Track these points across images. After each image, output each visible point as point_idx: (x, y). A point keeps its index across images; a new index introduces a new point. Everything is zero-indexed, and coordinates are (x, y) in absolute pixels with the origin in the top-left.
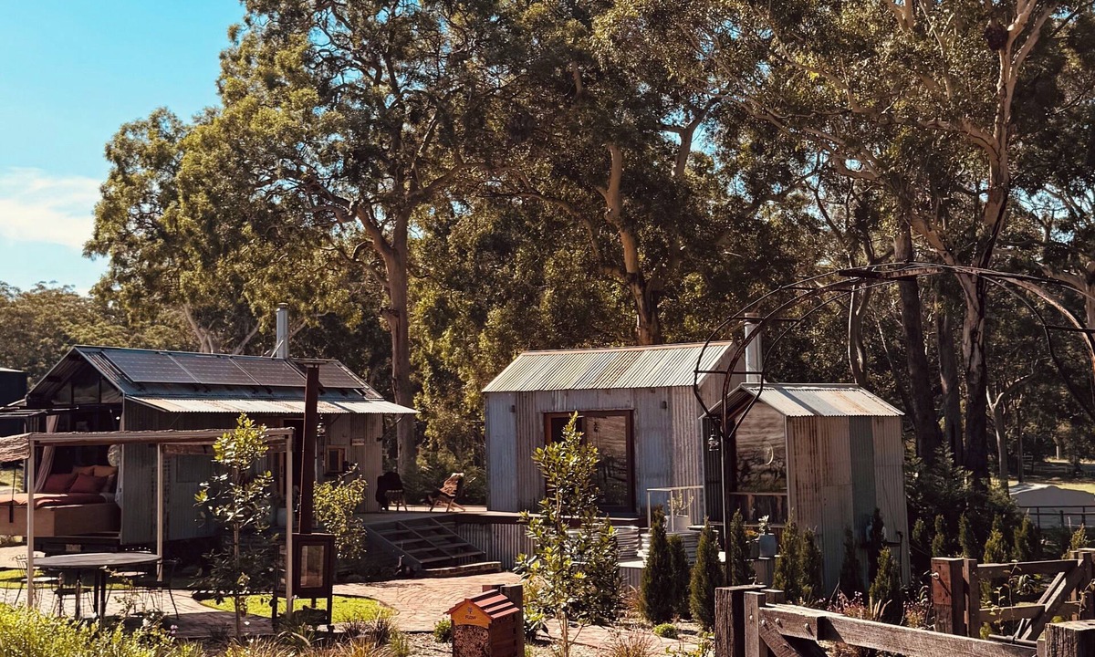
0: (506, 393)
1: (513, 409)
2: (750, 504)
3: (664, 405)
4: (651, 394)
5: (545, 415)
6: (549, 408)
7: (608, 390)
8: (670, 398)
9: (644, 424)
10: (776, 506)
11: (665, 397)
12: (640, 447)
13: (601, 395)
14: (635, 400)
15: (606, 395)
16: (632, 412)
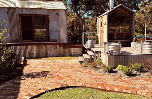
0: (5, 7)
1: (8, 13)
2: (115, 36)
3: (57, 14)
4: (53, 11)
5: (20, 15)
6: (21, 13)
7: (40, 9)
8: (59, 12)
9: (51, 19)
10: (123, 35)
11: (57, 12)
12: (51, 25)
13: (38, 10)
14: (49, 12)
15: (40, 10)
16: (48, 15)
